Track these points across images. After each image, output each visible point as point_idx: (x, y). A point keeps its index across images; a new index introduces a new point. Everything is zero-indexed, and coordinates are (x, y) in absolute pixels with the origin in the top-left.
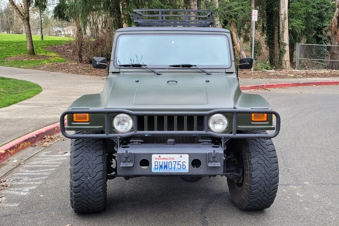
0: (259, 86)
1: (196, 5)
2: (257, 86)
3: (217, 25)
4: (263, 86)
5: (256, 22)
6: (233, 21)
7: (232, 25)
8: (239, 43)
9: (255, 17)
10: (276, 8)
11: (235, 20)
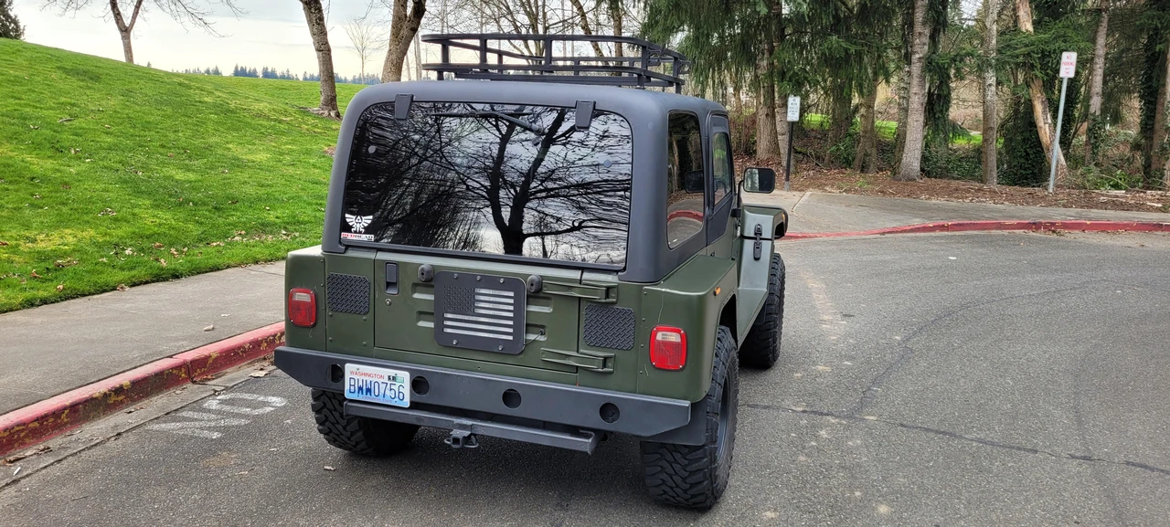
0: (1041, 223)
1: (924, 44)
2: (1034, 224)
3: (990, 85)
4: (1053, 224)
5: (1069, 79)
6: (1036, 76)
7: (1032, 85)
8: (1047, 125)
9: (1067, 69)
10: (1161, 46)
11: (1039, 75)
